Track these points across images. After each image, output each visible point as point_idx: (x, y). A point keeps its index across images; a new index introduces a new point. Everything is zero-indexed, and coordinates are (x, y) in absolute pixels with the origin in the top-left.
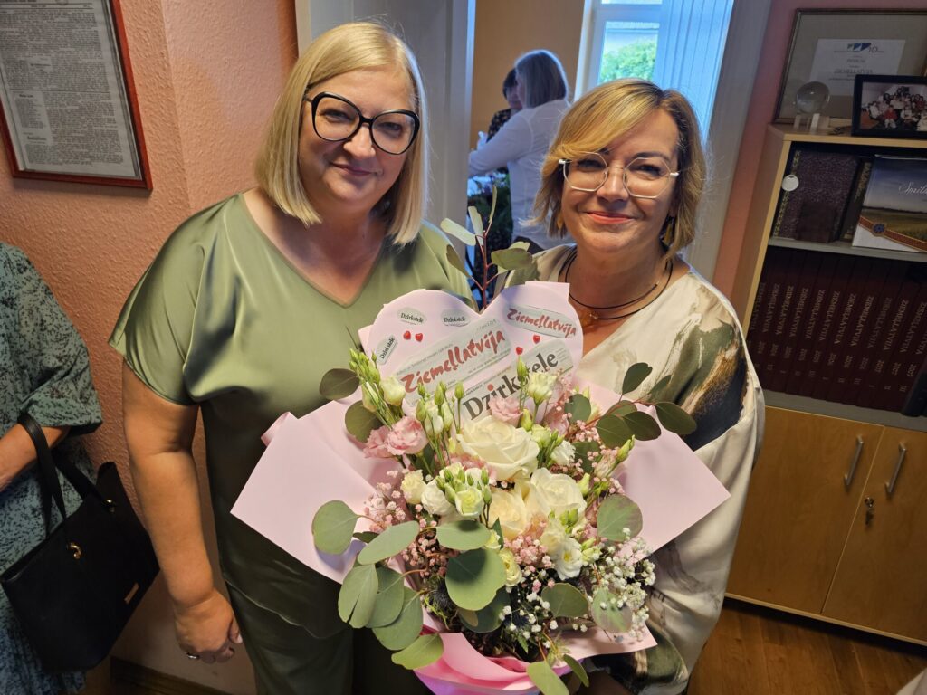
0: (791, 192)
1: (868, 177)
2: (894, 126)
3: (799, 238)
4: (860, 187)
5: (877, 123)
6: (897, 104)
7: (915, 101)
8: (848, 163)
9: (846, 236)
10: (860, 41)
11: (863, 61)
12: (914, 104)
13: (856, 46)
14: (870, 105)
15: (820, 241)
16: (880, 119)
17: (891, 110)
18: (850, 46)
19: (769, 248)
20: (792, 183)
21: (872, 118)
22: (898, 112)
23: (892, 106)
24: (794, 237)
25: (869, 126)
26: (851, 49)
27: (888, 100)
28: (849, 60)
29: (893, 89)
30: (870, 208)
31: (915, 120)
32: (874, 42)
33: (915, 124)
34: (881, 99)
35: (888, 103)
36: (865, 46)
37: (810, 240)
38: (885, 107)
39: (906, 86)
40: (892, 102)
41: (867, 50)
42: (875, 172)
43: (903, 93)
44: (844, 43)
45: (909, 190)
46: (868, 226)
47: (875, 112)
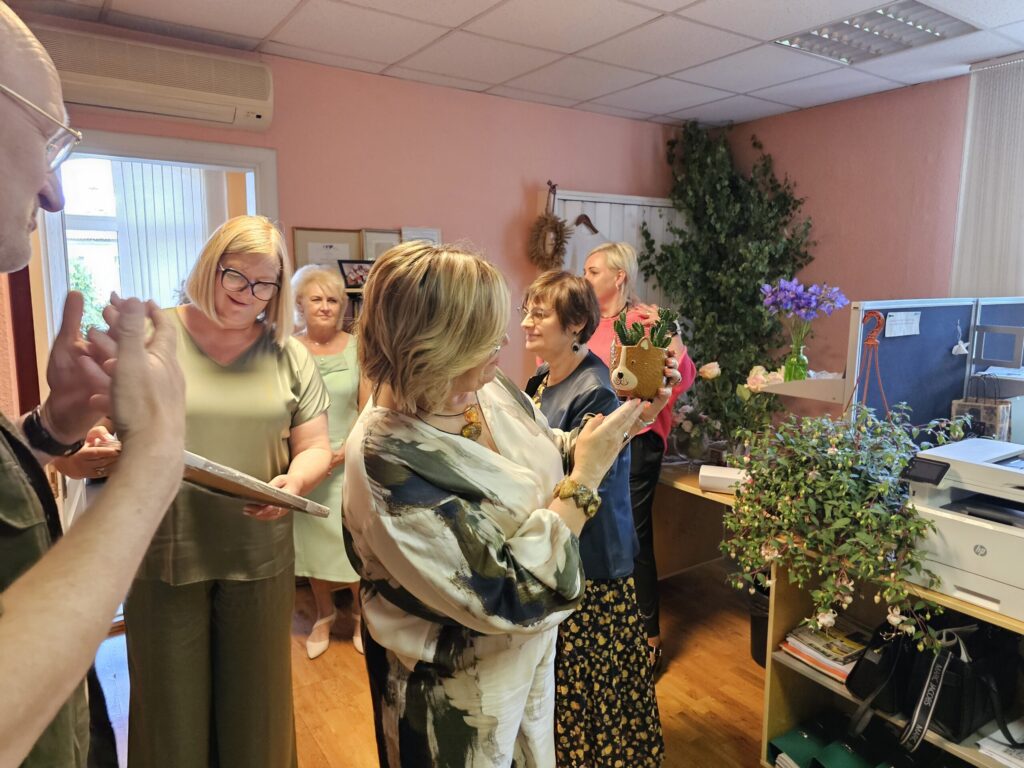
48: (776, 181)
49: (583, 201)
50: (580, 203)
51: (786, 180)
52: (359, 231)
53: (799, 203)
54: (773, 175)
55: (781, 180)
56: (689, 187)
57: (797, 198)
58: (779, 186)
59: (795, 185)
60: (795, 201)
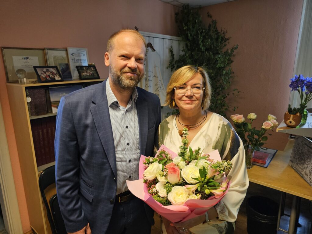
0: (30, 102)
1: (49, 94)
2: (50, 79)
3: (38, 115)
4: (48, 96)
5: (45, 79)
6: (48, 74)
7: (51, 72)
8: (43, 91)
9: (50, 111)
10: (25, 57)
11: (28, 62)
12: (52, 73)
13: (25, 58)
14: (41, 74)
15: (44, 114)
16: (45, 78)
17: (47, 75)
18: (23, 58)
19: (31, 120)
20: (29, 100)
21: (43, 78)
22: (49, 75)
23: (46, 74)
24: (36, 115)
25: (44, 80)
26: (24, 59)
27: (45, 72)
28: (24, 62)
29: (45, 70)
30: (53, 102)
31: (54, 77)
32: (29, 57)
33: (55, 78)
34: (43, 72)
35: (45, 73)
36: (27, 58)
37: (41, 115)
38: (45, 75)
39: (47, 69)
40: (46, 73)
41: (28, 59)
42: (50, 92)
43: (47, 71)
44: (21, 58)
45: (60, 95)
46: (55, 107)
47: (44, 76)
48: (218, 30)
49: (149, 37)
50: (148, 37)
51: (222, 30)
52: (43, 49)
53: (228, 39)
54: (216, 28)
55: (219, 31)
56: (188, 32)
57: (226, 37)
58: (219, 33)
59: (226, 32)
60: (225, 39)
